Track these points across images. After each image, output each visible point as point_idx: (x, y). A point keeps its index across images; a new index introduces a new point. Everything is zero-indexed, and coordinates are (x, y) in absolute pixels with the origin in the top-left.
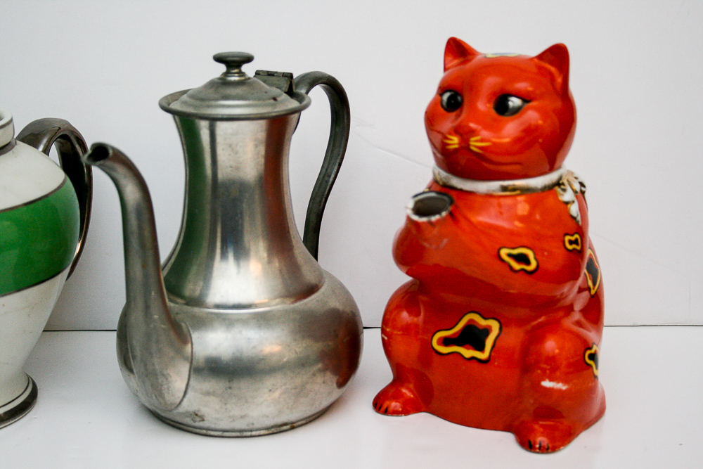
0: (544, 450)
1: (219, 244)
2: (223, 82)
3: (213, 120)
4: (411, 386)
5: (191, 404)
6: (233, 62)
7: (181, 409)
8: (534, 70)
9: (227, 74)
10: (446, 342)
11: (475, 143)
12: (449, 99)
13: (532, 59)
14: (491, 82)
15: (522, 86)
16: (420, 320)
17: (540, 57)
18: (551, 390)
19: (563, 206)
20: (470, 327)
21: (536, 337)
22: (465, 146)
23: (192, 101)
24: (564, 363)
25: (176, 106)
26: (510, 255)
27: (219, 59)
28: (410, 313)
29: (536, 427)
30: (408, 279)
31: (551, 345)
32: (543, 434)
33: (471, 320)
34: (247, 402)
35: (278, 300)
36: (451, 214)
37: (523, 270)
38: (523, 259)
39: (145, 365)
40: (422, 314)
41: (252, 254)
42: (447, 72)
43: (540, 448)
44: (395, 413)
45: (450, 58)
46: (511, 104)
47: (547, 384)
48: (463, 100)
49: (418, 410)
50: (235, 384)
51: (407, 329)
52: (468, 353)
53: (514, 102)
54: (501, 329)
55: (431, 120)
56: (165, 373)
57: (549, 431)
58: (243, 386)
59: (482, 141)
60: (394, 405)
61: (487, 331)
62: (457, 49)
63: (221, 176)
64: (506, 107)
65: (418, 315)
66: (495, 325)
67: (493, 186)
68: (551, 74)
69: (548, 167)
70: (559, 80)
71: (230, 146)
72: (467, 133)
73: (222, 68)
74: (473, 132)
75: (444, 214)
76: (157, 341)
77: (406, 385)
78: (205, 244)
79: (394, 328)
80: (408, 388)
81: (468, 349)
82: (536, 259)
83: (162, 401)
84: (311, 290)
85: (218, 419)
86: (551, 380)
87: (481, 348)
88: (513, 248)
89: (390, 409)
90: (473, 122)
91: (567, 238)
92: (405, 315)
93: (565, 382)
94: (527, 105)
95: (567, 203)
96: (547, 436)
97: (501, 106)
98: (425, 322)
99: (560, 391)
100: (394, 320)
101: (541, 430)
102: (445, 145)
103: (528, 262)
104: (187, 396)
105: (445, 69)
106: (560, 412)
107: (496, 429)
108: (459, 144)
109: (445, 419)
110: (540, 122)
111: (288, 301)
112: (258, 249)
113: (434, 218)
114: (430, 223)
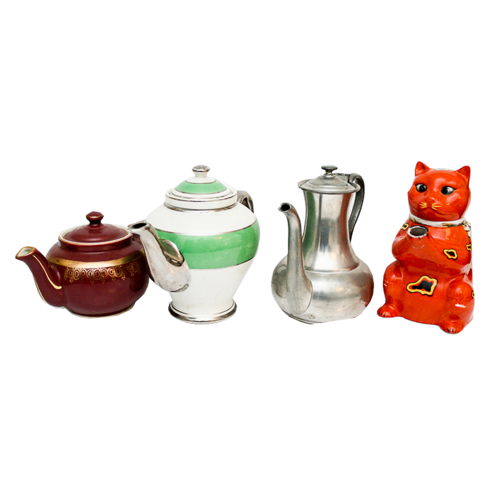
0: (454, 332)
1: (319, 244)
2: (324, 178)
3: (321, 194)
4: (394, 306)
5: (310, 311)
6: (328, 170)
7: (305, 313)
8: (456, 176)
9: (326, 174)
10: (414, 287)
11: (434, 206)
12: (420, 187)
13: (455, 171)
14: (440, 181)
15: (452, 183)
16: (401, 279)
17: (459, 171)
18: (459, 307)
19: (466, 232)
20: (424, 282)
21: (453, 286)
22: (429, 207)
23: (311, 185)
24: (465, 297)
25: (304, 186)
26: (447, 252)
27: (323, 168)
28: (396, 276)
29: (451, 323)
30: (396, 260)
31: (458, 290)
32: (453, 326)
33: (424, 279)
34: (334, 311)
35: (342, 269)
36: (428, 235)
37: (452, 258)
38: (452, 254)
39: (294, 295)
40: (402, 276)
41: (333, 249)
42: (417, 176)
43: (452, 332)
44: (388, 317)
45: (417, 170)
46: (448, 190)
47: (457, 305)
48: (427, 188)
49: (397, 316)
50: (330, 303)
51: (395, 282)
52: (423, 292)
53: (450, 189)
54: (437, 282)
55: (411, 196)
56: (302, 298)
57: (456, 324)
58: (332, 304)
59: (437, 205)
60: (387, 314)
61: (432, 283)
62: (421, 166)
63: (323, 217)
64: (447, 191)
65: (400, 277)
66: (435, 281)
67: (439, 224)
68: (463, 178)
69: (458, 217)
70: (467, 180)
71: (330, 204)
72: (430, 202)
73: (324, 172)
74: (433, 201)
75: (425, 235)
76: (300, 285)
77: (392, 305)
78: (314, 243)
79: (390, 281)
80: (392, 307)
81: (423, 291)
82: (457, 254)
83: (298, 309)
84: (355, 266)
85: (321, 318)
86: (459, 304)
87: (429, 290)
88: (449, 250)
89: (386, 315)
90: (433, 197)
91: (467, 246)
92: (394, 276)
93: (465, 305)
94: (455, 191)
95: (467, 231)
96: (455, 327)
97: (444, 190)
98: (404, 279)
99: (462, 308)
100: (390, 278)
101: (453, 324)
102: (419, 206)
103: (454, 256)
104: (309, 308)
105: (416, 175)
106: (459, 317)
107: (431, 324)
108: (427, 206)
109: (408, 319)
110: (460, 198)
111: (347, 270)
112: (336, 247)
113: (421, 237)
114: (419, 238)
